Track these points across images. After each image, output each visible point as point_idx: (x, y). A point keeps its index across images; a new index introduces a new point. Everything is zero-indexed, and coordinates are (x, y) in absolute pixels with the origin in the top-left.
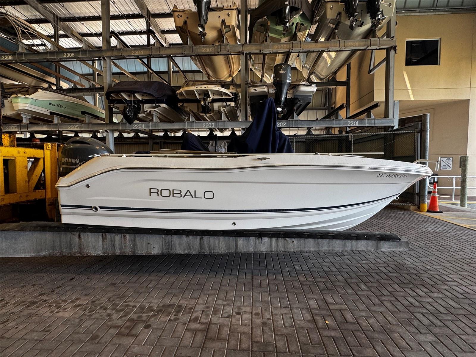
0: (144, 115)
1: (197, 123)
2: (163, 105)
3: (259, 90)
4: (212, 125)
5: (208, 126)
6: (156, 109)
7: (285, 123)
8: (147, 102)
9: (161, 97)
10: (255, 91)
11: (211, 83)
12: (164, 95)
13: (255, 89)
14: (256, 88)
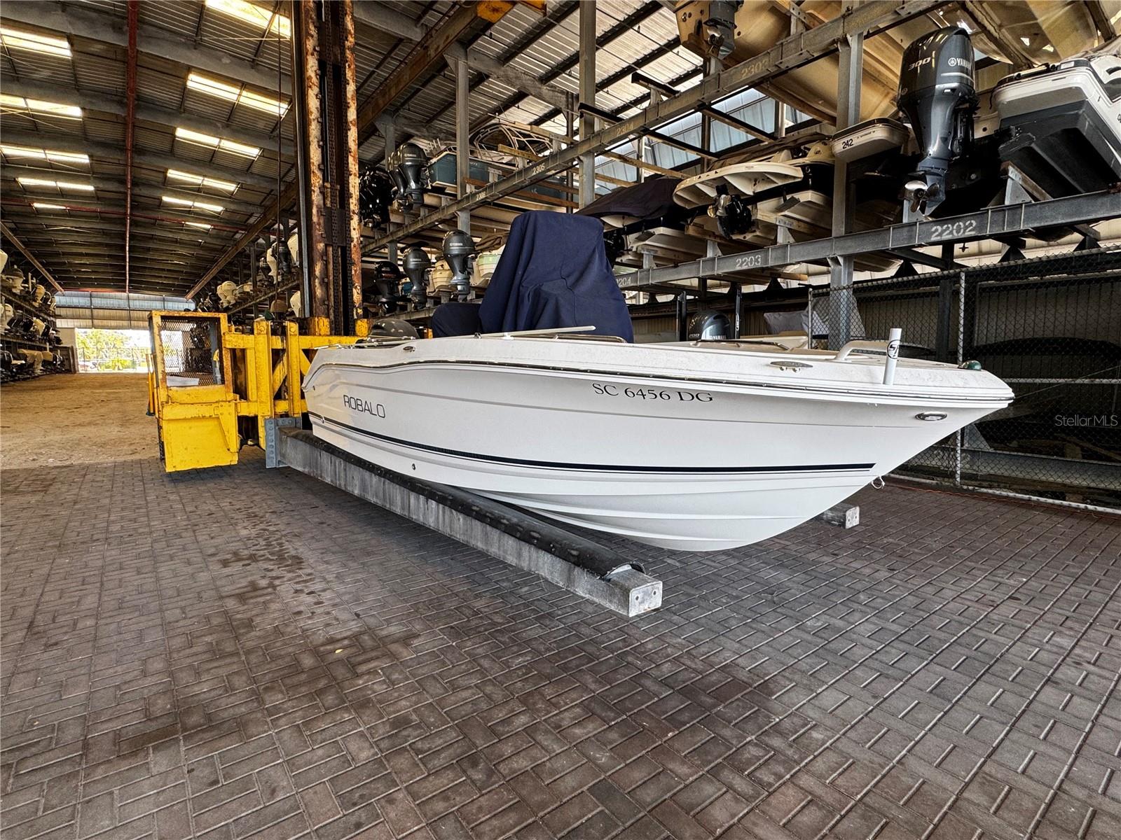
0: (631, 258)
1: (725, 260)
2: (661, 230)
3: (858, 139)
4: (757, 260)
5: (747, 264)
6: (647, 242)
7: (971, 224)
8: (630, 230)
9: (651, 214)
10: (848, 148)
11: (761, 154)
12: (660, 208)
13: (845, 140)
14: (849, 138)
